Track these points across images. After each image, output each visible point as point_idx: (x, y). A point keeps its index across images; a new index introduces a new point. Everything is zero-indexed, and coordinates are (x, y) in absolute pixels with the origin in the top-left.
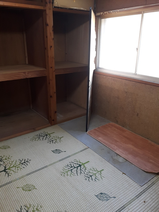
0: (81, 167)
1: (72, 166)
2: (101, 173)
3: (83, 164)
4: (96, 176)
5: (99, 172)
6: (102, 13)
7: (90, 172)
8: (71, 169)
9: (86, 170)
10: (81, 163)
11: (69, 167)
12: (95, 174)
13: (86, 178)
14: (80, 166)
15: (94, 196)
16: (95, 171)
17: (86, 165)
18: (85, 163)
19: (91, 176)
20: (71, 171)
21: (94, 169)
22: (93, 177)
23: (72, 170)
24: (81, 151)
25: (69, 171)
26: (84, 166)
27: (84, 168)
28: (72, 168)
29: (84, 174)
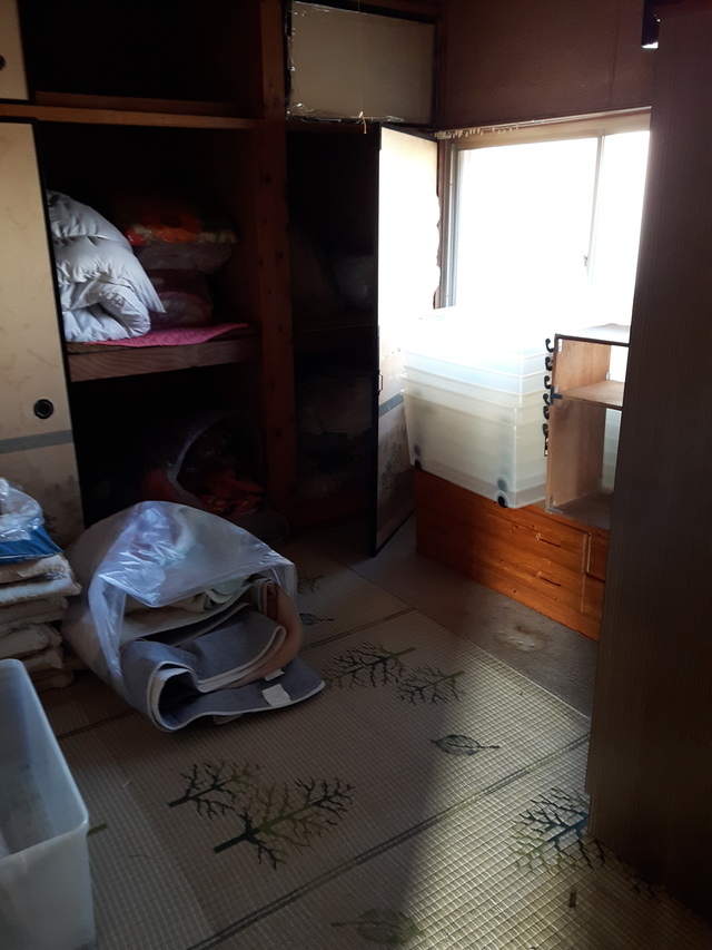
0: (385, 664)
1: (357, 660)
2: (454, 682)
3: (395, 656)
4: (435, 688)
5: (446, 677)
6: (460, 133)
7: (415, 678)
8: (352, 669)
9: (403, 673)
10: (385, 652)
11: (346, 664)
12: (435, 684)
13: (402, 693)
14: (383, 660)
15: (430, 742)
16: (434, 675)
17: (401, 659)
18: (399, 654)
19: (420, 689)
20: (354, 676)
21: (430, 670)
22: (428, 693)
23: (354, 671)
24: (388, 619)
25: (345, 673)
26: (397, 662)
27: (398, 668)
28: (356, 667)
29: (395, 683)
